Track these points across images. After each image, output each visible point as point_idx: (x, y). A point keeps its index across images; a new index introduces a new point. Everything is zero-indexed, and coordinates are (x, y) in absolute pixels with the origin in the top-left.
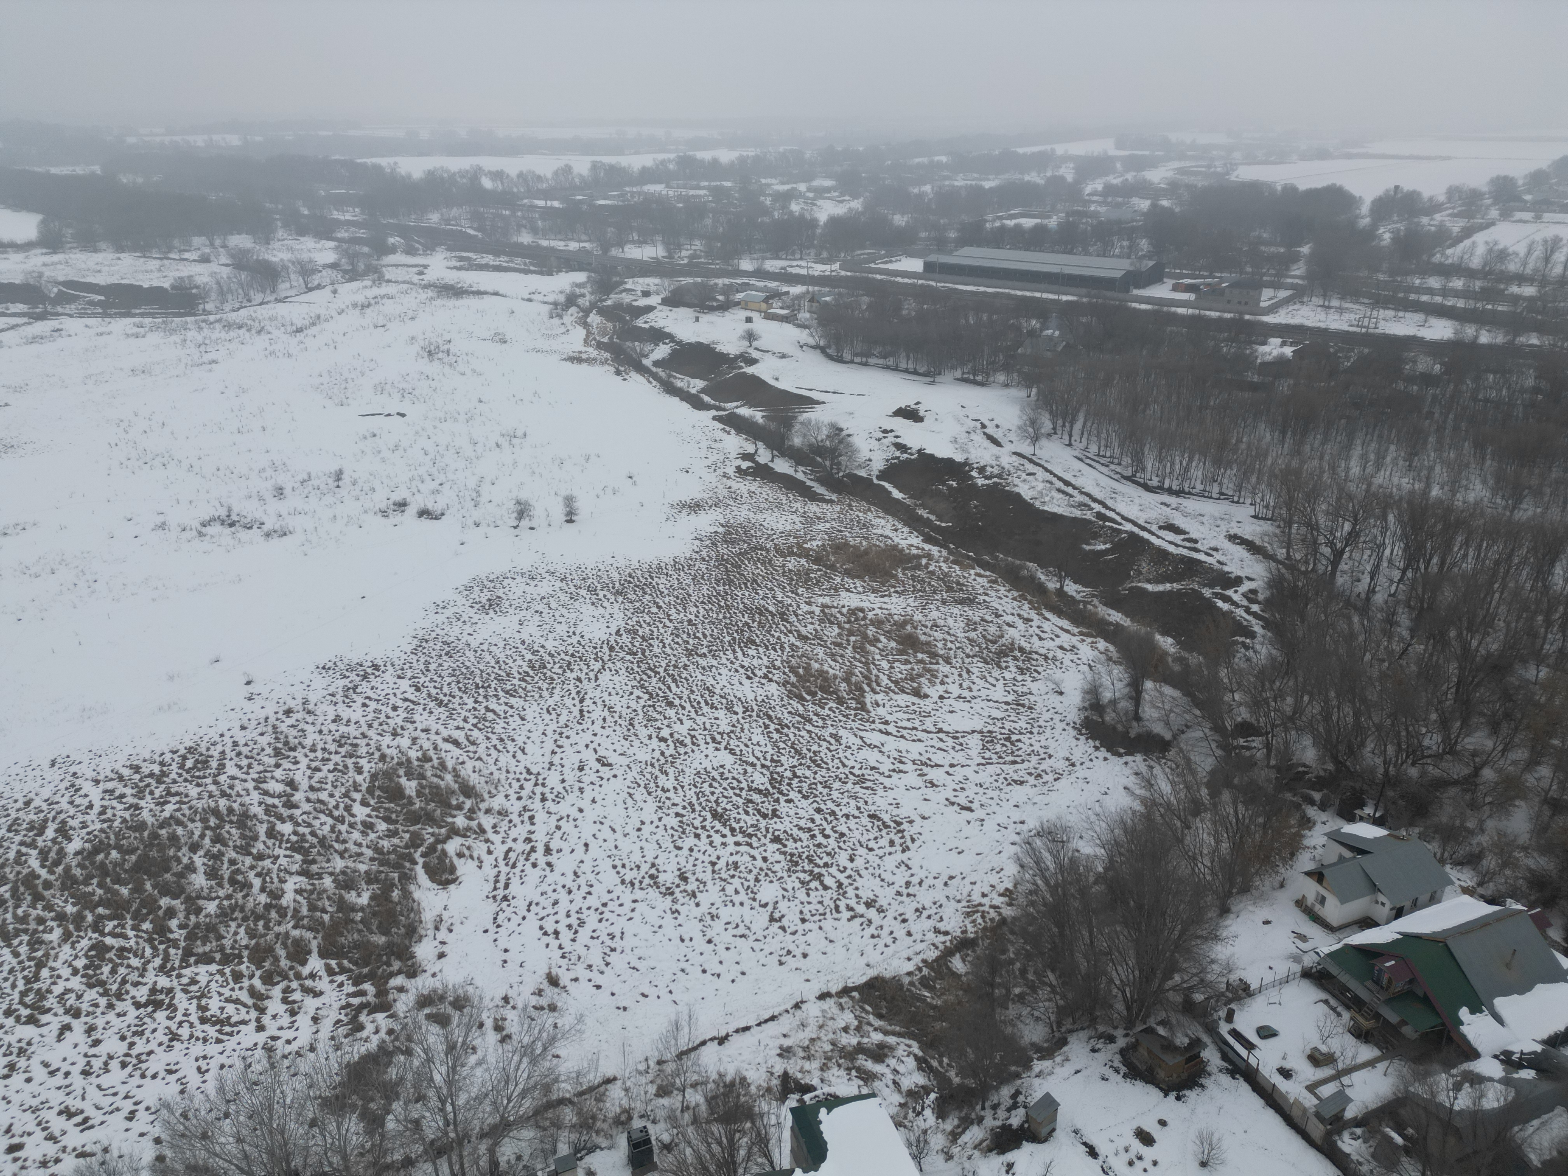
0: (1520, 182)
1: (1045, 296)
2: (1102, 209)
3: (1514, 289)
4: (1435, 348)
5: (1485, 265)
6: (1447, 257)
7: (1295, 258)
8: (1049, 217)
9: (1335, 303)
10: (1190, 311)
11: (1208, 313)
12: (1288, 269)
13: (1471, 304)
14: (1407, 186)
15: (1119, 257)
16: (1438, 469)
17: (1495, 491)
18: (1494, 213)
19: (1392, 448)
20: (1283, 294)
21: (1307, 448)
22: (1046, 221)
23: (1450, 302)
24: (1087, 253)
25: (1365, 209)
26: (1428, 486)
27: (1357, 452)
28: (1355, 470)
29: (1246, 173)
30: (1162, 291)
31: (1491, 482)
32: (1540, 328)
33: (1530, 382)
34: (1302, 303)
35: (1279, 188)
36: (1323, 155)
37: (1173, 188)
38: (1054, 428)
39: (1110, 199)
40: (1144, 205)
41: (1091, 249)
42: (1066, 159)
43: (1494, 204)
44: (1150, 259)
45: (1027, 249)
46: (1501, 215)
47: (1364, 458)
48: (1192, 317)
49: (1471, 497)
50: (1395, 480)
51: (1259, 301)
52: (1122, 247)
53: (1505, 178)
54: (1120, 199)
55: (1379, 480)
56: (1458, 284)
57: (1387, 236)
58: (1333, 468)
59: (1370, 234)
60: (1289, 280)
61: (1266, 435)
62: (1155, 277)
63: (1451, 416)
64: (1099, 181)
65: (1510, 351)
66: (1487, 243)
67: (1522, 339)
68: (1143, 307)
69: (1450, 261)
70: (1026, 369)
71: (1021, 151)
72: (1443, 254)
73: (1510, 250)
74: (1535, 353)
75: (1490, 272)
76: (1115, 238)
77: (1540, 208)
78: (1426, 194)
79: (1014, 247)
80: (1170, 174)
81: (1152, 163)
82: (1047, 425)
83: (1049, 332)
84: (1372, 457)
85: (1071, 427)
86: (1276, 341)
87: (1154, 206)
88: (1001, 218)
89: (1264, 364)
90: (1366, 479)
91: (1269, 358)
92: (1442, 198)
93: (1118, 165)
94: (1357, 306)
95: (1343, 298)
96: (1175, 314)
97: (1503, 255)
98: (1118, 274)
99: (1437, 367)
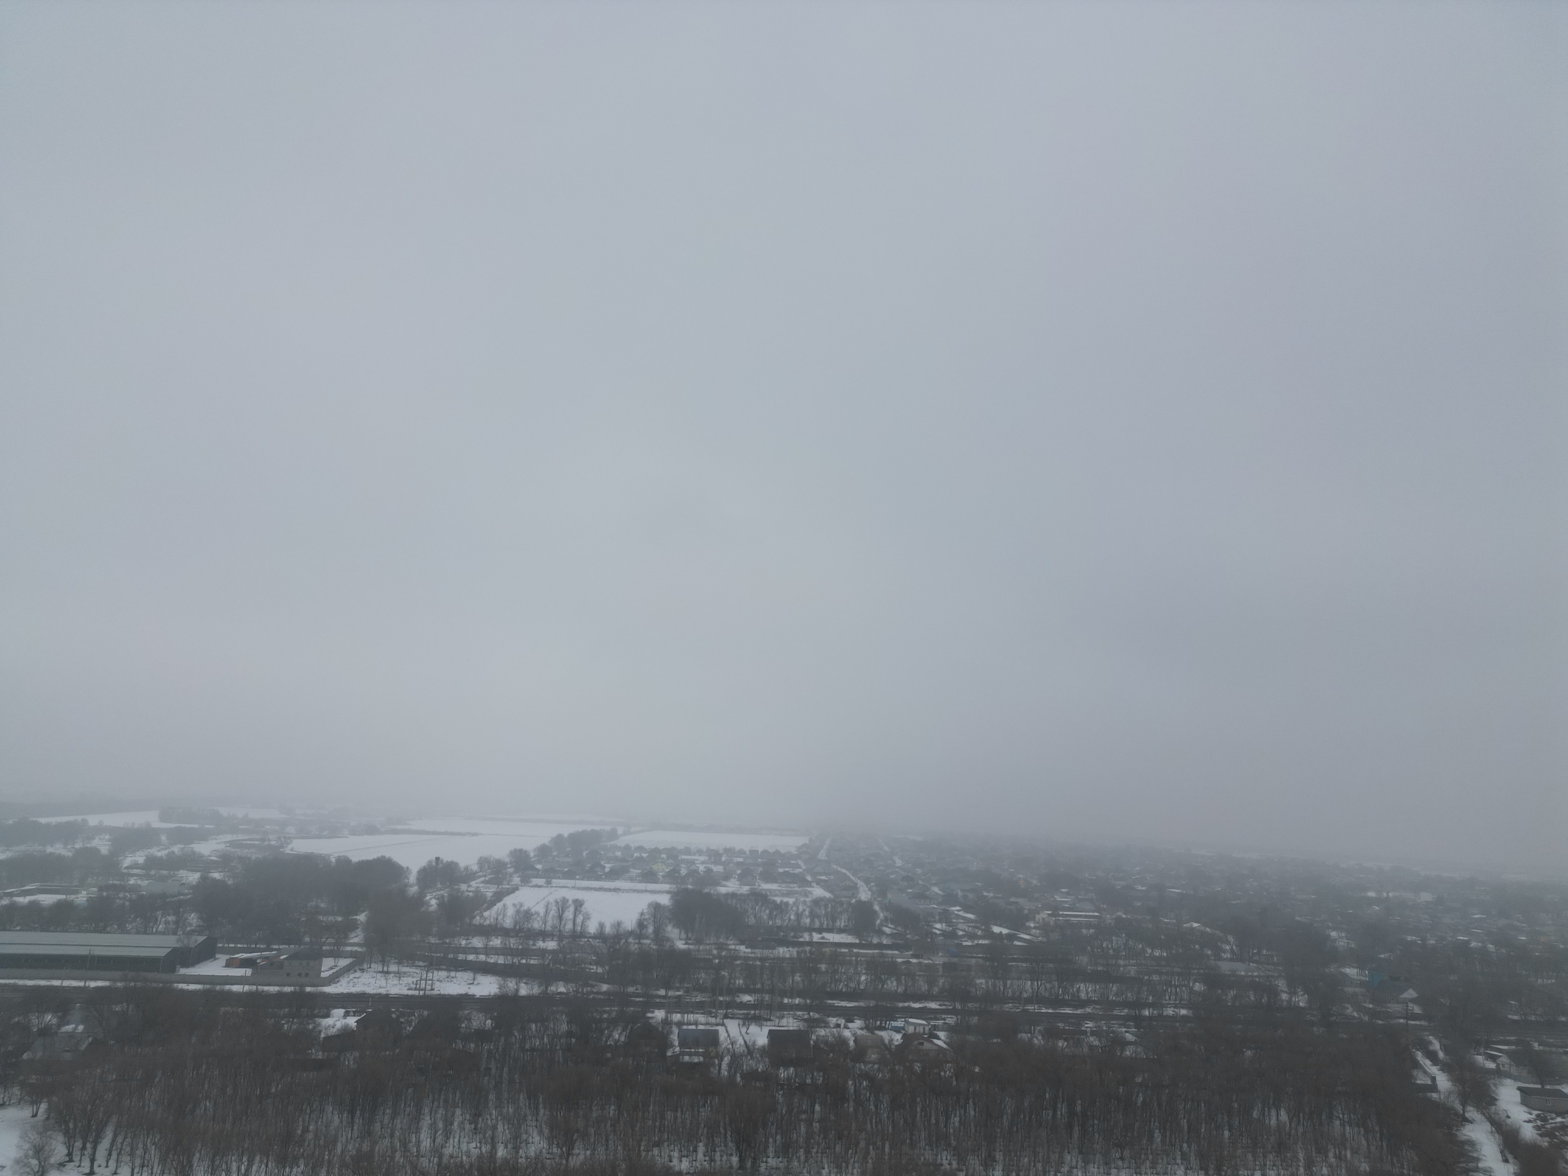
0: (532, 854)
1: (66, 983)
2: (144, 883)
3: (541, 944)
4: (485, 1004)
5: (516, 923)
6: (485, 919)
7: (352, 926)
8: (76, 892)
9: (393, 968)
10: (247, 988)
11: (266, 988)
12: (346, 937)
13: (510, 960)
14: (446, 858)
15: (163, 933)
16: (500, 1127)
17: (550, 1140)
18: (516, 880)
19: (458, 1112)
20: (343, 962)
21: (378, 1126)
22: (72, 897)
23: (492, 959)
24: (123, 930)
25: (412, 878)
26: (494, 1148)
27: (426, 1122)
28: (426, 1143)
29: (301, 846)
30: (214, 968)
31: (546, 1131)
32: (564, 977)
33: (564, 1027)
34: (362, 970)
35: (333, 860)
36: (372, 830)
37: (225, 861)
38: (70, 1154)
39: (153, 872)
40: (193, 877)
41: (129, 927)
42: (100, 830)
43: (516, 872)
44: (200, 933)
45: (47, 930)
46: (522, 881)
47: (433, 1127)
48: (250, 994)
49: (532, 1151)
50: (464, 1147)
51: (320, 971)
52: (167, 922)
53: (521, 851)
54: (165, 872)
55: (448, 1151)
56: (496, 942)
57: (434, 902)
58: (404, 1144)
59: (419, 901)
60: (349, 949)
61: (334, 1118)
62: (206, 953)
63: (506, 1070)
64: (140, 853)
65: (545, 1000)
66: (514, 905)
67: (553, 988)
68: (192, 987)
69: (488, 922)
70: (33, 1079)
71: (43, 821)
72: (482, 916)
73: (533, 911)
74: (564, 999)
75: (521, 930)
76: (159, 913)
77: (550, 874)
78: (462, 864)
79: (27, 927)
80: (221, 847)
81: (203, 836)
82: (59, 1150)
83: (69, 1028)
84: (441, 1125)
85: (95, 1149)
86: (339, 1012)
87: (204, 878)
88: (11, 895)
89: (328, 1038)
90: (437, 1151)
91: (333, 1032)
92: (475, 868)
93: (163, 838)
94: (413, 970)
95: (400, 963)
96: (230, 993)
97: (528, 915)
98: (162, 953)
99: (489, 1022)
